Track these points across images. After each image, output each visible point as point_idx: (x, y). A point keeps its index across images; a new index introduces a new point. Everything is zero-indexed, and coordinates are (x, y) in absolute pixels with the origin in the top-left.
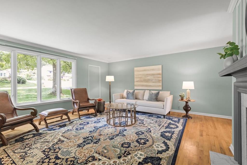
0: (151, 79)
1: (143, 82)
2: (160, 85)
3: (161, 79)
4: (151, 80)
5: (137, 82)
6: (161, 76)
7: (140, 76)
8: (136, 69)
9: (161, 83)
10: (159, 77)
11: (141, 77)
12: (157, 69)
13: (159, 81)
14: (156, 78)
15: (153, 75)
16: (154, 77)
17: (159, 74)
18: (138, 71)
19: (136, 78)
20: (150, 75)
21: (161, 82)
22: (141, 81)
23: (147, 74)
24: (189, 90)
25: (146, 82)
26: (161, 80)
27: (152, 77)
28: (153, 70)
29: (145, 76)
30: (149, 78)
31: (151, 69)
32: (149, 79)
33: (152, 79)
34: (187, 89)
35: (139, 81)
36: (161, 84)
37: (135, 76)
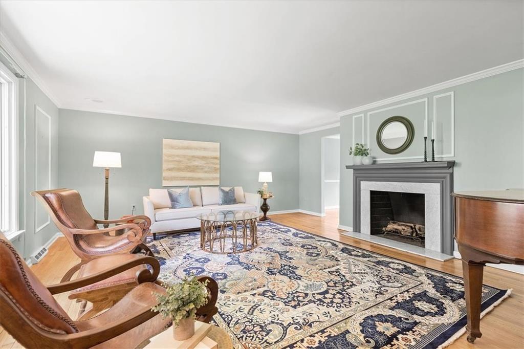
0: (201, 166)
1: (183, 171)
2: (217, 178)
3: (218, 166)
4: (201, 168)
5: (169, 170)
6: (218, 162)
7: (177, 159)
8: (165, 141)
9: (219, 174)
10: (216, 164)
11: (180, 162)
12: (212, 148)
13: (216, 170)
14: (212, 165)
15: (204, 158)
16: (207, 163)
17: (216, 158)
18: (173, 147)
19: (168, 161)
20: (198, 157)
21: (219, 172)
22: (179, 170)
23: (193, 157)
24: (267, 183)
25: (191, 171)
26: (217, 169)
27: (203, 162)
28: (205, 149)
29: (189, 160)
30: (196, 163)
31: (201, 148)
32: (197, 166)
33: (204, 167)
34: (264, 183)
35: (174, 168)
36: (218, 176)
37: (164, 158)
